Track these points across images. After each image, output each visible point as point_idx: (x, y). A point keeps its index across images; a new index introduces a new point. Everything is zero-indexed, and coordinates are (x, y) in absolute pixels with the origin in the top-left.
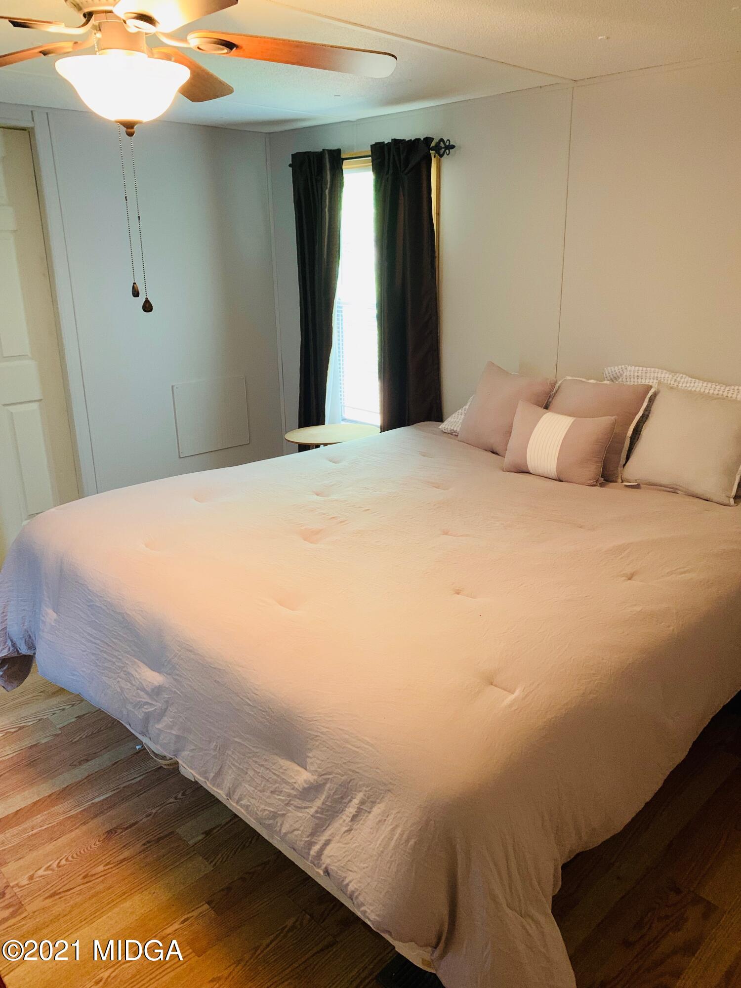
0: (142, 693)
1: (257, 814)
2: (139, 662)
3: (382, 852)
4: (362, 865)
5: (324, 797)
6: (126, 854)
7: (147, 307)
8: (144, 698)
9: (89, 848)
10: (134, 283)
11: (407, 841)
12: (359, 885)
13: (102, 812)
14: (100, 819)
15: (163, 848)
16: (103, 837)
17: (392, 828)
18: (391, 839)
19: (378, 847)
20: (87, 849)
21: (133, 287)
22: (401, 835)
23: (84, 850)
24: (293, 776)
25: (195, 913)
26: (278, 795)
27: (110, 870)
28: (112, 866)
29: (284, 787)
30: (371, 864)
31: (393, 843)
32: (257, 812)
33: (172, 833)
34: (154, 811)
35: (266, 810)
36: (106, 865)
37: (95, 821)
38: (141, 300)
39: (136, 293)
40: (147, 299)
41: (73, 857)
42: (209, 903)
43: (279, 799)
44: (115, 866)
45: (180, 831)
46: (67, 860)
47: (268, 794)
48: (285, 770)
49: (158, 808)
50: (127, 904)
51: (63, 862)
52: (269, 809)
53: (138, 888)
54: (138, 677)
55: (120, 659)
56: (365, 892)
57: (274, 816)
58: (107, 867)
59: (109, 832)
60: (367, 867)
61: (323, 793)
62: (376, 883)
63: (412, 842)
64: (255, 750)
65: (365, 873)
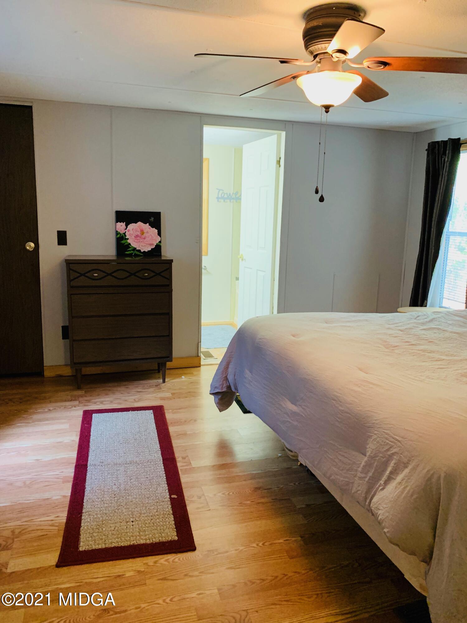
0: (286, 416)
1: (339, 483)
2: (286, 399)
3: (397, 500)
4: (385, 506)
5: (373, 470)
6: (263, 500)
7: (322, 199)
8: (287, 418)
9: (245, 492)
10: (317, 187)
11: (412, 495)
12: (383, 516)
13: (255, 478)
14: (253, 481)
15: (282, 504)
16: (253, 489)
17: (404, 487)
18: (402, 493)
19: (395, 497)
20: (244, 492)
21: (316, 189)
22: (409, 491)
23: (242, 492)
24: (360, 460)
25: (293, 539)
26: (351, 471)
27: (253, 505)
28: (254, 503)
29: (354, 467)
30: (390, 505)
31: (403, 495)
32: (339, 482)
33: (289, 499)
34: (282, 486)
35: (344, 480)
36: (252, 502)
37: (250, 481)
38: (319, 195)
39: (317, 192)
40: (322, 195)
41: (236, 493)
42: (302, 537)
43: (351, 474)
44: (256, 504)
45: (294, 500)
46: (233, 493)
47: (345, 471)
48: (356, 457)
49: (284, 486)
50: (259, 522)
51: (231, 493)
52: (345, 480)
53: (266, 517)
54: (285, 407)
55: (277, 397)
56: (385, 521)
57: (348, 484)
58: (252, 503)
59: (256, 488)
60: (387, 507)
61: (373, 469)
62: (391, 516)
63: (415, 496)
64: (340, 447)
65: (386, 510)
